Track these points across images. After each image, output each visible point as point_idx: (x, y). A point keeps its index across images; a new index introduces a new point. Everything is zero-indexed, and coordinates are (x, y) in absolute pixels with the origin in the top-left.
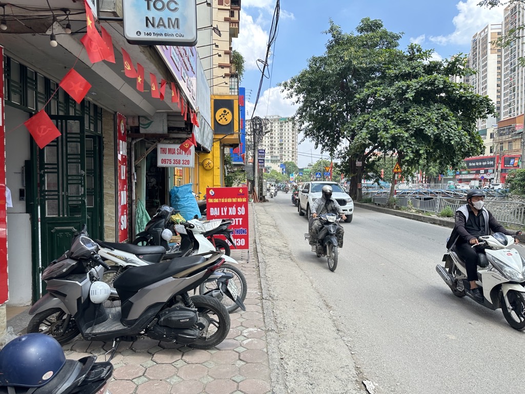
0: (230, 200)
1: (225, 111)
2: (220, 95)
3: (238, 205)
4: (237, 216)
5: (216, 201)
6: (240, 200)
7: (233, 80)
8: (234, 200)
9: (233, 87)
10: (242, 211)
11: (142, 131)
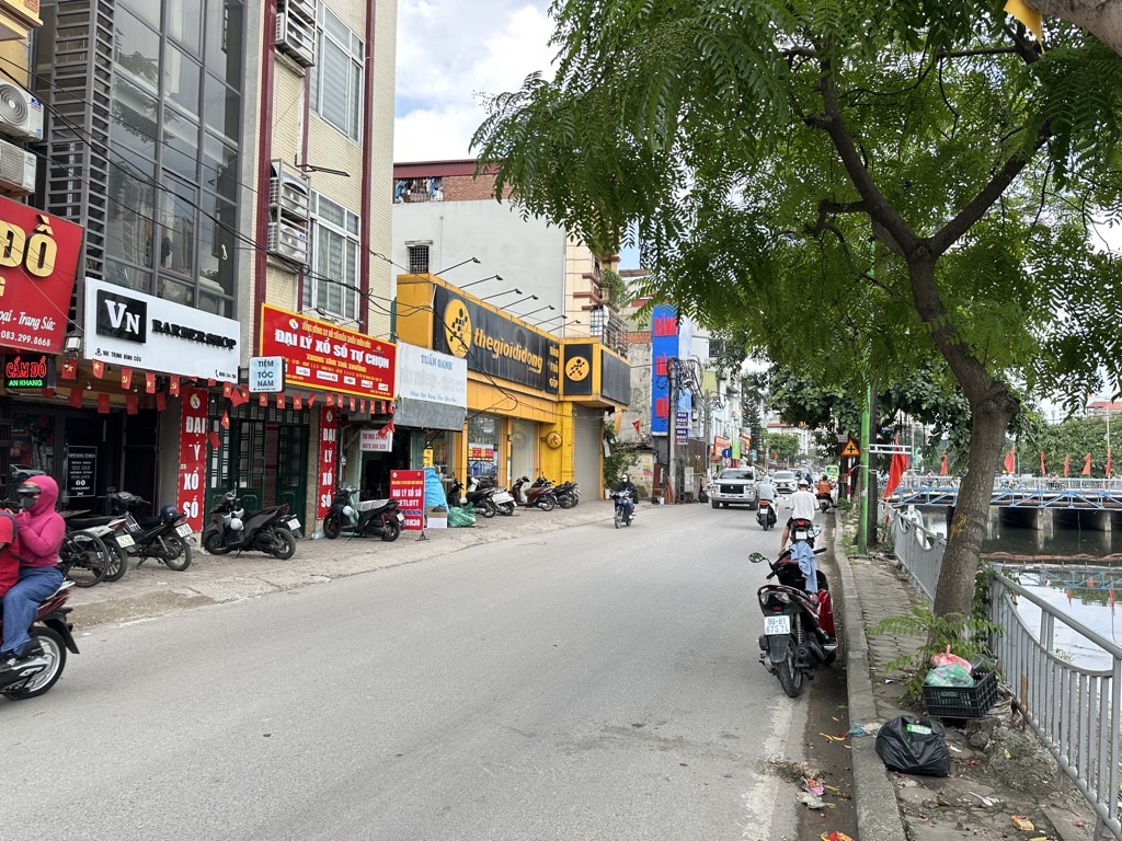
0: (409, 483)
1: (579, 361)
2: (574, 339)
3: (416, 487)
4: (414, 498)
5: (398, 483)
6: (417, 483)
7: (597, 313)
8: (413, 483)
9: (596, 324)
10: (419, 494)
11: (350, 418)
